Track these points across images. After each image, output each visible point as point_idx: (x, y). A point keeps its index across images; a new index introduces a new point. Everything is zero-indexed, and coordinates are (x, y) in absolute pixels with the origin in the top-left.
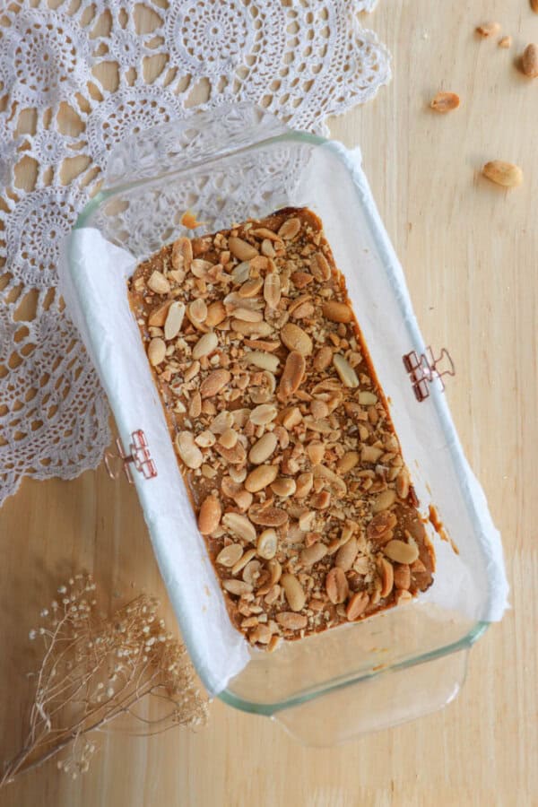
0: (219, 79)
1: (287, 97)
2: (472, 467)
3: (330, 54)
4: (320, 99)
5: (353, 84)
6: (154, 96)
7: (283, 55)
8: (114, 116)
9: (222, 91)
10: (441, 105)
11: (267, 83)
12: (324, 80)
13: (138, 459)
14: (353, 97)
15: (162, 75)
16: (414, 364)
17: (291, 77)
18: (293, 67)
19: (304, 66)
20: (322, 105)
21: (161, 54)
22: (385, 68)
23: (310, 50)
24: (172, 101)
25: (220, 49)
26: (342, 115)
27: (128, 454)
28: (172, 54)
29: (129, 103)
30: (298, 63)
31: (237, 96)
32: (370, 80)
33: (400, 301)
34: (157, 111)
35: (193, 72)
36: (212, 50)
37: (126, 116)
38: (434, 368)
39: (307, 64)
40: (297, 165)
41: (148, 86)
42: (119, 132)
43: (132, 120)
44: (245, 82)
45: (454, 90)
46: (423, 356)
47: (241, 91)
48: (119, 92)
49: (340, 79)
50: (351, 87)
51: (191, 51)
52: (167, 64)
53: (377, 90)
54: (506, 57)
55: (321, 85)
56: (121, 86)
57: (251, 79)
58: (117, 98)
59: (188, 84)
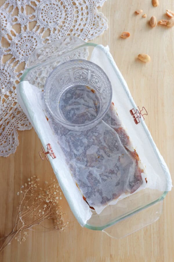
0: (53, 29)
1: (75, 34)
3: (88, 20)
4: (85, 35)
5: (96, 30)
6: (32, 35)
7: (73, 21)
8: (19, 41)
9: (54, 33)
10: (125, 36)
11: (68, 30)
12: (86, 29)
14: (96, 34)
15: (35, 28)
16: (134, 112)
17: (76, 28)
18: (76, 24)
19: (80, 24)
20: (86, 37)
21: (34, 21)
22: (106, 23)
23: (82, 19)
25: (53, 19)
26: (92, 40)
28: (38, 21)
29: (24, 37)
30: (78, 23)
31: (59, 34)
32: (101, 28)
34: (33, 39)
35: (45, 27)
36: (51, 19)
37: (23, 41)
39: (81, 24)
41: (30, 32)
42: (21, 46)
43: (25, 42)
44: (61, 30)
45: (128, 31)
47: (60, 32)
48: (21, 33)
49: (92, 28)
51: (44, 20)
52: (36, 24)
53: (103, 32)
54: (145, 21)
55: (86, 30)
56: (22, 32)
57: (63, 29)
58: (20, 35)
59: (43, 30)
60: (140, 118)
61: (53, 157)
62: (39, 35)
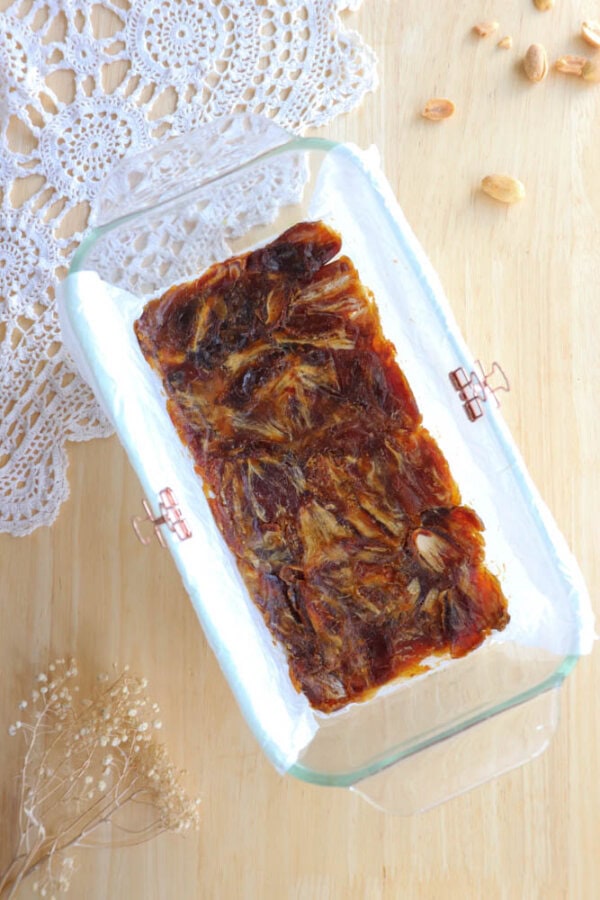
0: (187, 88)
1: (262, 106)
3: (310, 58)
4: (299, 108)
5: (335, 91)
6: (114, 107)
7: (258, 60)
8: (69, 130)
9: (190, 101)
10: (436, 113)
11: (240, 91)
12: (303, 87)
13: (169, 519)
14: (336, 106)
15: (122, 85)
16: (463, 382)
17: (267, 83)
18: (268, 73)
19: (281, 72)
20: (301, 115)
21: (123, 60)
22: (371, 70)
23: (288, 54)
24: (135, 113)
25: (187, 54)
26: (323, 126)
28: (134, 61)
29: (86, 116)
30: (274, 68)
31: (206, 107)
32: (355, 86)
34: (117, 124)
35: (158, 80)
36: (179, 55)
37: (84, 130)
38: (485, 384)
39: (285, 70)
40: (278, 182)
41: (108, 97)
42: (75, 147)
43: (90, 135)
44: (215, 91)
45: (450, 95)
46: (473, 373)
47: (211, 100)
48: (75, 103)
49: (321, 86)
50: (334, 95)
51: (156, 57)
52: (129, 71)
53: (362, 97)
54: (506, 60)
55: (300, 93)
56: (78, 97)
57: (222, 87)
58: (73, 110)
59: (152, 93)
60: (485, 400)
61: (183, 535)
62: (138, 109)
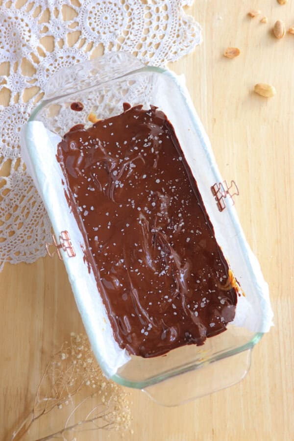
0: (109, 44)
1: (146, 52)
2: (252, 249)
3: (169, 29)
4: (164, 53)
5: (181, 45)
6: (74, 54)
7: (143, 30)
8: (51, 65)
10: (231, 54)
11: (135, 45)
12: (166, 43)
13: (64, 246)
14: (182, 52)
15: (77, 43)
17: (148, 41)
18: (148, 36)
19: (155, 36)
20: (165, 56)
21: (77, 31)
22: (199, 34)
23: (158, 27)
24: (83, 56)
25: (109, 28)
26: (176, 61)
27: (59, 243)
28: (83, 31)
29: (60, 58)
30: (151, 34)
32: (191, 42)
33: (208, 156)
34: (75, 62)
35: (95, 40)
36: (105, 28)
37: (59, 64)
38: (227, 192)
39: (156, 35)
40: (151, 89)
41: (70, 49)
43: (62, 67)
44: (123, 45)
45: (236, 45)
47: (121, 50)
48: (55, 52)
49: (174, 42)
50: (181, 46)
51: (93, 29)
52: (80, 36)
53: (195, 47)
54: (264, 29)
55: (164, 46)
56: (56, 49)
57: (126, 43)
58: (53, 55)
59: (92, 46)
61: (71, 255)
62: (84, 53)
